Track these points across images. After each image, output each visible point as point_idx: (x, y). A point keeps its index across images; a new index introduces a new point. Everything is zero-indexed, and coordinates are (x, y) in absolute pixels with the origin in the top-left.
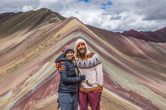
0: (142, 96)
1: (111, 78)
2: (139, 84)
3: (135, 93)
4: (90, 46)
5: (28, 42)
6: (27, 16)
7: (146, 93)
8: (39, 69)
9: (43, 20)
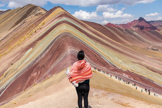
0: (141, 76)
1: (104, 59)
2: (134, 63)
3: (133, 73)
4: (77, 29)
5: (14, 34)
6: (15, 13)
7: (143, 72)
8: (20, 57)
9: (29, 14)
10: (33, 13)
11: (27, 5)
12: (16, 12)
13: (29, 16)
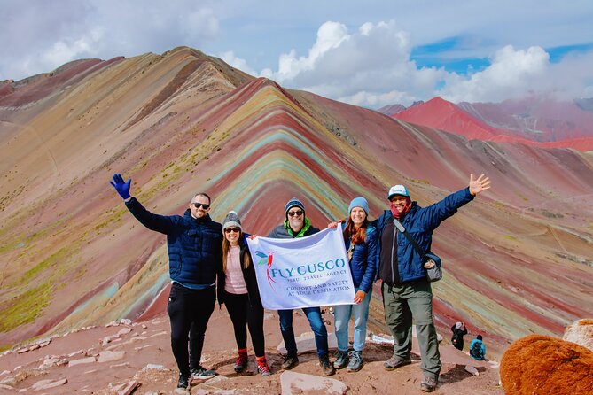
5: (143, 147)
9: (181, 85)
10: (193, 82)
11: (175, 50)
12: (140, 70)
13: (183, 90)
